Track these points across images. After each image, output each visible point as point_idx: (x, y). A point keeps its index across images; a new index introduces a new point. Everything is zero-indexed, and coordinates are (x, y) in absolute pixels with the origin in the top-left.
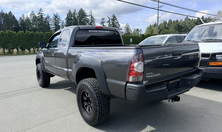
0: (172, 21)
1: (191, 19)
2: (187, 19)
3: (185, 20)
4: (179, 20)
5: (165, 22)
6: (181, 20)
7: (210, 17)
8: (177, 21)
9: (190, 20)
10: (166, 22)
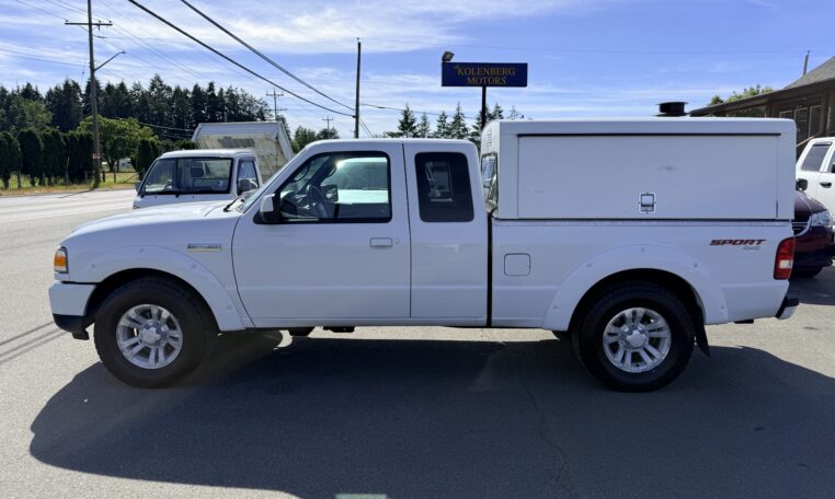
0: (103, 86)
1: (173, 89)
2: (157, 83)
3: (152, 88)
4: (129, 87)
5: (70, 83)
6: (137, 88)
7: (233, 88)
8: (122, 86)
9: (169, 89)
10: (76, 86)
